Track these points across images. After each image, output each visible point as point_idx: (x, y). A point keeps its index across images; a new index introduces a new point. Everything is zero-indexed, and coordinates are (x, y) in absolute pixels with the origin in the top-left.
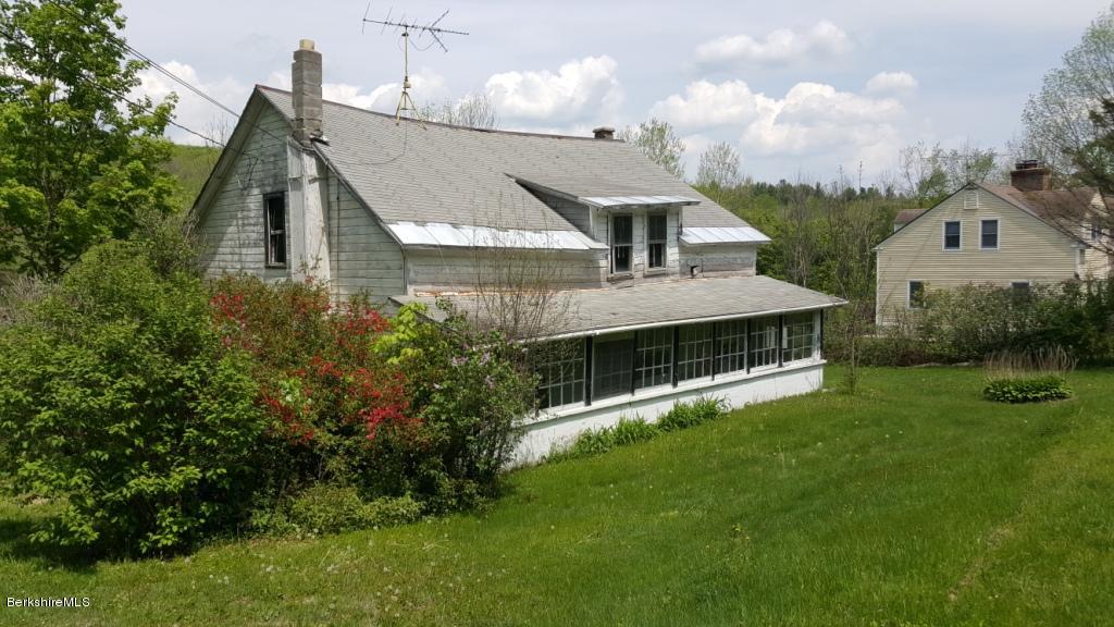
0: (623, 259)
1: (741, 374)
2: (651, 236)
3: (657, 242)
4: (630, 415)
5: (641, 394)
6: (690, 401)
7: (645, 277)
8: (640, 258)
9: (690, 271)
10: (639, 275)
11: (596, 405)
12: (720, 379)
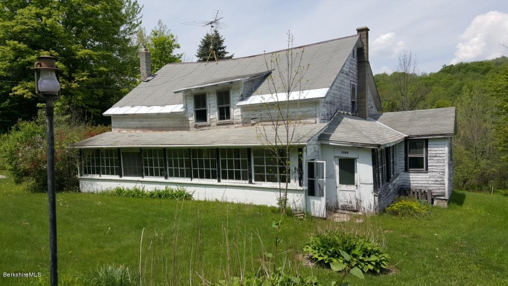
0: (201, 116)
1: (214, 182)
2: (219, 103)
3: (225, 106)
4: (139, 186)
5: (146, 179)
6: (174, 188)
7: (218, 125)
8: (213, 115)
9: (246, 122)
10: (214, 124)
11: (124, 178)
12: (196, 181)
